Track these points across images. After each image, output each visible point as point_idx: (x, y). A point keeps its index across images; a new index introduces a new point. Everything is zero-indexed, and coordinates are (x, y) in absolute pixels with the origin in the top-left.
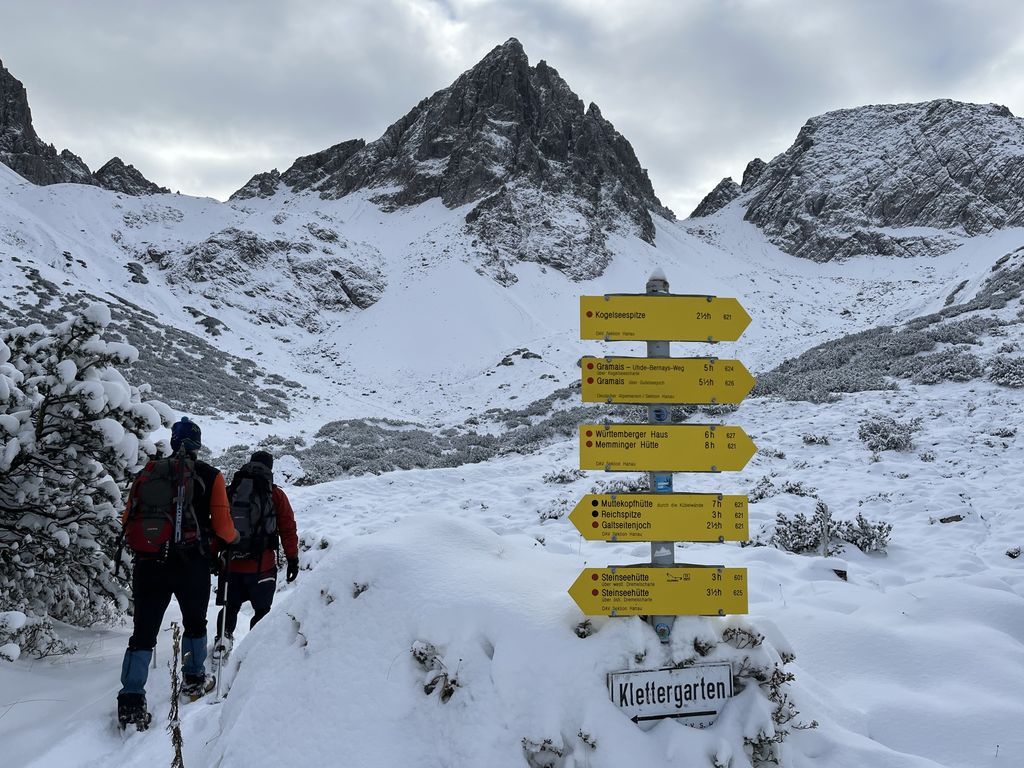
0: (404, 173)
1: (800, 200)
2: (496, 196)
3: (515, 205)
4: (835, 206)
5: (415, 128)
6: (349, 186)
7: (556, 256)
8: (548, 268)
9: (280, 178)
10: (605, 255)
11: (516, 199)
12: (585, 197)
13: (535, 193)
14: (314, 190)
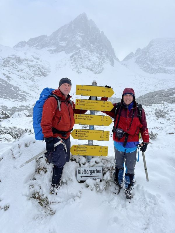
0: (56, 44)
1: (148, 59)
2: (78, 52)
3: (82, 55)
5: (59, 33)
6: (43, 46)
9: (26, 43)
10: (102, 68)
12: (99, 54)
13: (87, 52)
14: (34, 47)
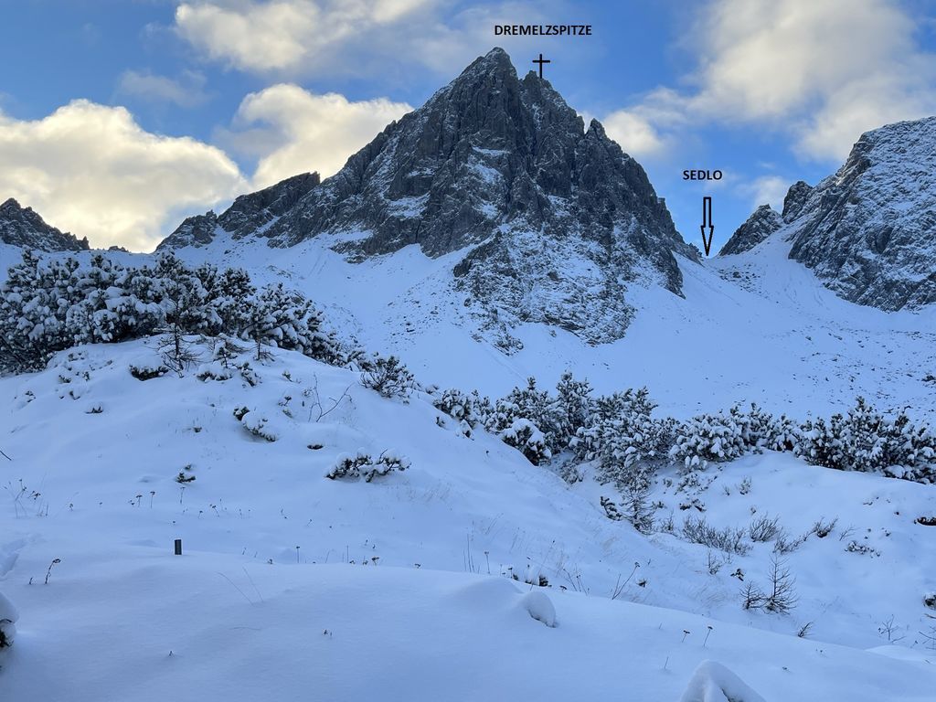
0: (371, 214)
1: (859, 234)
3: (513, 254)
4: (903, 241)
5: (382, 159)
6: (304, 230)
7: (566, 315)
8: (558, 329)
9: (216, 221)
10: (625, 311)
11: (512, 244)
12: (596, 239)
13: (535, 237)
14: (260, 236)
